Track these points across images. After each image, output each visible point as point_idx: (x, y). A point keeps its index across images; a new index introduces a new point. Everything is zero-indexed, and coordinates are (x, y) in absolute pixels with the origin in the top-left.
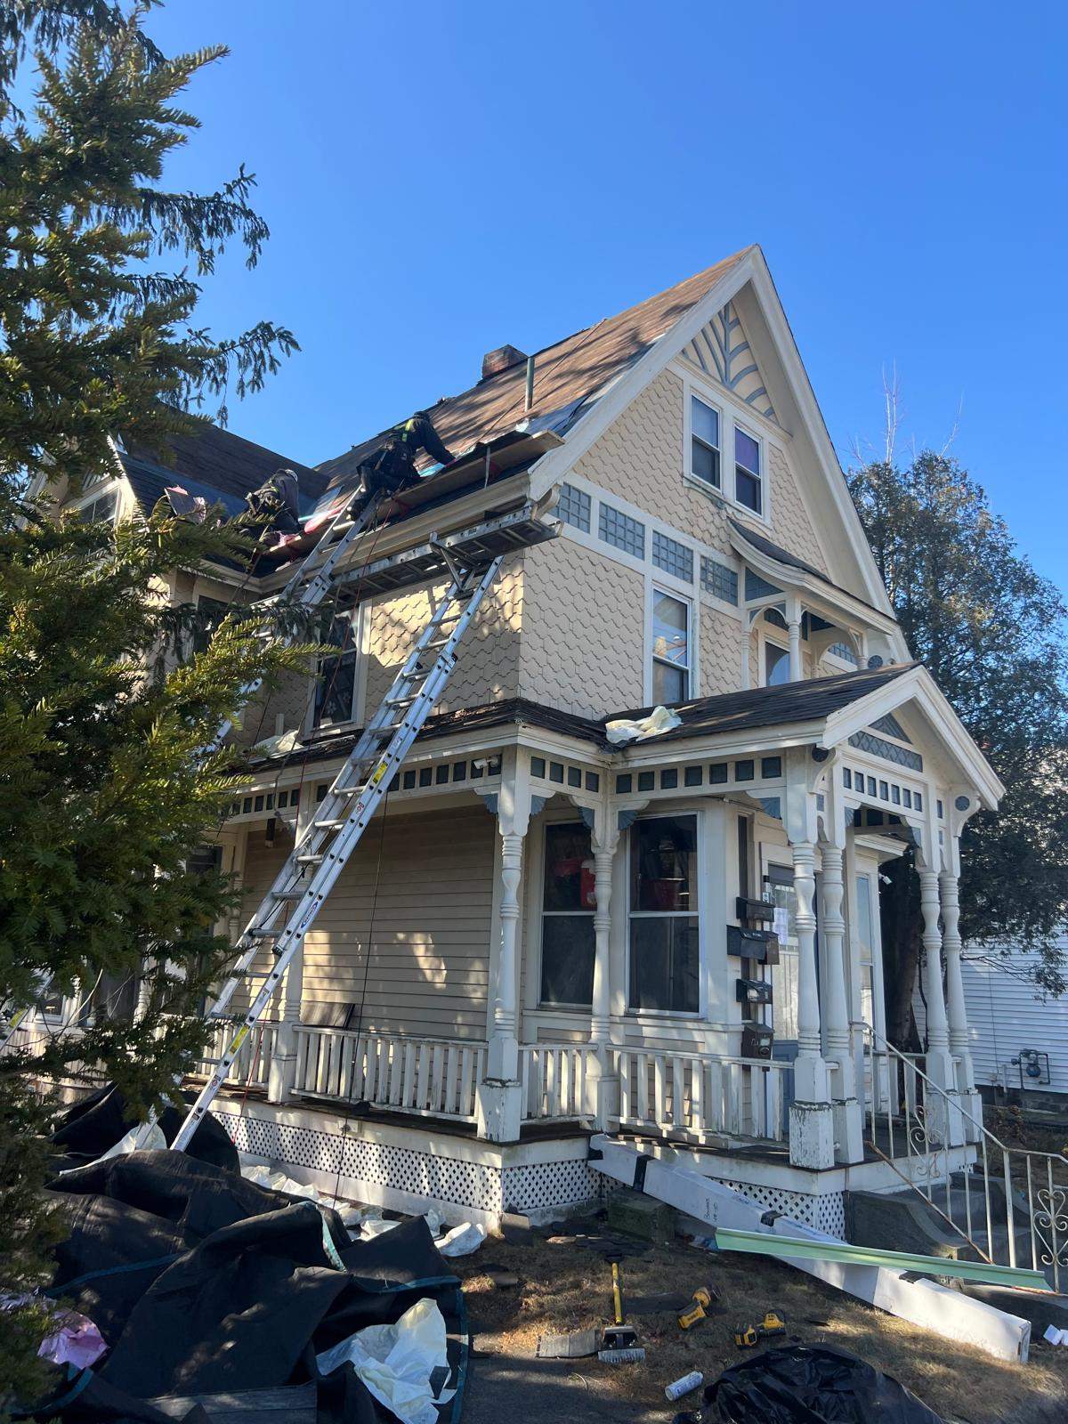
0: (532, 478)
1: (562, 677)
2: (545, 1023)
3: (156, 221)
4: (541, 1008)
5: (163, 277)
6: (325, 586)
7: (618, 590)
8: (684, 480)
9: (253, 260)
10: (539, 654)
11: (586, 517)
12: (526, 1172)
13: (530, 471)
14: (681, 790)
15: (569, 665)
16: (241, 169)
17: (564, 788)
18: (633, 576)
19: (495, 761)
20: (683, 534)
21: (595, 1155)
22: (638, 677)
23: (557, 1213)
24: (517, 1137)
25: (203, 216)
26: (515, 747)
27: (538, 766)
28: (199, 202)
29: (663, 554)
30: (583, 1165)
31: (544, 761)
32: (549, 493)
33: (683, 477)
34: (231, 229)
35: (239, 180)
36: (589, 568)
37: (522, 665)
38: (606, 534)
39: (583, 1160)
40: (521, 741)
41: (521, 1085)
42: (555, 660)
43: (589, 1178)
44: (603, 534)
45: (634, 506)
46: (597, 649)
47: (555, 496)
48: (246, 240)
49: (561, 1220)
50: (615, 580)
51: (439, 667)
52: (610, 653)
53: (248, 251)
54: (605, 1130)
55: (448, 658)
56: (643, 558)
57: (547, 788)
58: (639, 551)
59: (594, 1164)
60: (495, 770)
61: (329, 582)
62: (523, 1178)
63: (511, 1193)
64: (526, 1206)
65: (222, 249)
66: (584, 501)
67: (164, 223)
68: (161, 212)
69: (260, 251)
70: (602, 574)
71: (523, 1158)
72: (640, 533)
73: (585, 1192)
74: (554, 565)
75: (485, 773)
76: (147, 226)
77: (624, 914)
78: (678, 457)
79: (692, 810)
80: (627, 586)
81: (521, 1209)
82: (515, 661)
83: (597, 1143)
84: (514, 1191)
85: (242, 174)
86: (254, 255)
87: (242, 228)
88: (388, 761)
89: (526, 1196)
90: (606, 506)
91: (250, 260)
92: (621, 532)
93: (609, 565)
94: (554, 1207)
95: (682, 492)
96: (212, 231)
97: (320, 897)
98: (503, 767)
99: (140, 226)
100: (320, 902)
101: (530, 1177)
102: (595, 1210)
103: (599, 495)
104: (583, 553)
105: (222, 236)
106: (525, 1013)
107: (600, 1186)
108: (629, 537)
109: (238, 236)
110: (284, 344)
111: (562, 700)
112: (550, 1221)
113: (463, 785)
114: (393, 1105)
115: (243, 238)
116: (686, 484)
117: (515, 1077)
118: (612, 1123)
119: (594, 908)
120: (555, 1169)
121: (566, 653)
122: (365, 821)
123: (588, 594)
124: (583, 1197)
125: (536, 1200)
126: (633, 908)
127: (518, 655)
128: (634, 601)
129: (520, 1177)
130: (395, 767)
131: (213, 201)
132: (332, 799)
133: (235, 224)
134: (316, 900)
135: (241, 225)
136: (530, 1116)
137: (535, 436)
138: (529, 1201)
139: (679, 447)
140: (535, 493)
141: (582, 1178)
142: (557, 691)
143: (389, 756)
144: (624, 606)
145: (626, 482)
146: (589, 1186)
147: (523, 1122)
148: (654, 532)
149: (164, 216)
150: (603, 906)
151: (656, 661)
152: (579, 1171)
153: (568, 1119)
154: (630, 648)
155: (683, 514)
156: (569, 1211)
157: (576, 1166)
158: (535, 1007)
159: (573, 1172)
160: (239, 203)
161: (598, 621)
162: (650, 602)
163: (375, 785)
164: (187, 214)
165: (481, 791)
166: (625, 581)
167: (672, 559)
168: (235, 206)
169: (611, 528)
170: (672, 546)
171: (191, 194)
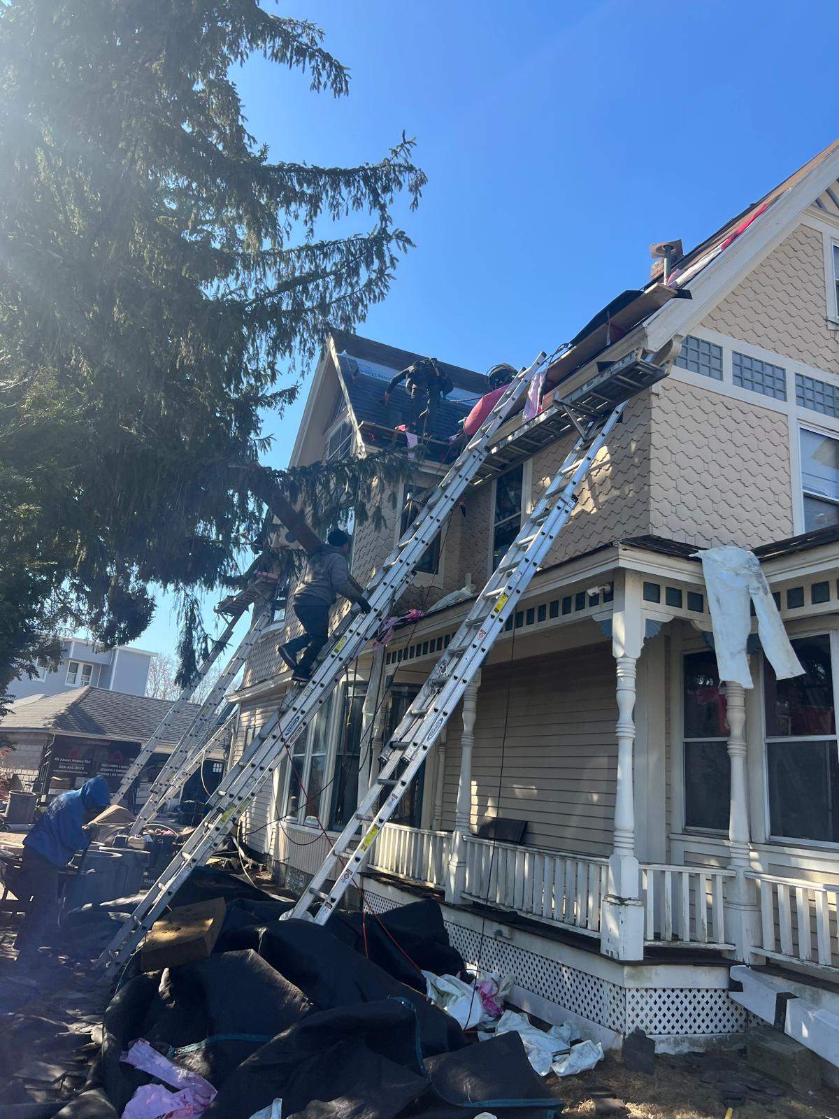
0: (648, 331)
1: (698, 514)
2: (694, 848)
3: (344, 191)
4: (686, 832)
5: (359, 237)
6: (481, 457)
7: (759, 432)
8: (829, 323)
9: (415, 204)
10: (673, 495)
11: (717, 366)
12: (655, 995)
13: (645, 324)
14: (809, 609)
15: (706, 503)
16: (403, 136)
17: (684, 612)
18: (775, 417)
19: (608, 588)
20: (830, 374)
21: (736, 986)
22: (787, 513)
23: (693, 1042)
24: (641, 957)
25: (378, 179)
26: (621, 572)
27: (652, 590)
28: (374, 169)
29: (809, 395)
30: (724, 995)
31: (658, 587)
32: (670, 344)
33: (827, 321)
34: (400, 184)
35: (402, 146)
36: (723, 413)
37: (653, 505)
38: (740, 379)
39: (724, 991)
40: (622, 564)
41: (645, 905)
42: (689, 499)
43: (732, 1010)
44: (738, 380)
45: (772, 353)
46: (738, 486)
47: (677, 347)
48: (411, 190)
49: (696, 1050)
50: (754, 421)
51: (559, 508)
52: (752, 491)
53: (412, 197)
54: (747, 962)
55: (568, 499)
56: (785, 400)
57: (663, 612)
58: (782, 394)
59: (734, 995)
60: (609, 597)
61: (485, 454)
62: (651, 1001)
63: (637, 1016)
64: (657, 1031)
65: (391, 200)
66: (715, 352)
67: (350, 192)
68: (348, 184)
69: (421, 195)
70: (740, 417)
71: (650, 979)
72: (781, 377)
73: (729, 1025)
74: (684, 411)
75: (601, 600)
76: (338, 197)
77: (760, 739)
78: (821, 303)
79: (825, 629)
80: (768, 425)
81: (651, 1033)
82: (646, 502)
83: (737, 974)
84: (642, 1015)
85: (404, 139)
86: (416, 199)
87: (406, 180)
88: (509, 593)
89: (656, 1020)
90: (740, 355)
91: (414, 203)
92: (758, 377)
93: (746, 408)
94: (689, 1036)
95: (827, 334)
96: (386, 189)
97: (445, 714)
98: (615, 592)
99: (333, 197)
100: (445, 718)
101: (660, 1001)
102: (740, 1046)
103: (730, 345)
104: (716, 399)
105: (392, 191)
106: (673, 836)
107: (746, 1021)
108: (768, 381)
109: (406, 187)
110: (401, 244)
111: (699, 536)
112: (686, 1051)
113: (583, 614)
114: (535, 914)
115: (408, 188)
116: (831, 327)
117: (635, 895)
118: (755, 955)
119: (728, 733)
120: (690, 995)
121: (702, 492)
122: (487, 646)
123: (724, 435)
124: (726, 1030)
125: (669, 1026)
126: (770, 733)
127: (649, 496)
128: (777, 440)
129: (649, 999)
130: (516, 598)
131: (384, 166)
132: (466, 630)
133: (401, 179)
134: (441, 716)
135: (408, 179)
136: (657, 937)
137: (646, 292)
138: (660, 1026)
139: (823, 295)
140: (654, 345)
141: (724, 1010)
142: (693, 529)
143: (510, 588)
144: (766, 446)
145: (760, 330)
146: (733, 1020)
147: (647, 944)
148: (797, 374)
149: (350, 186)
150: (737, 730)
151: (806, 496)
152: (720, 1002)
153: (703, 946)
154: (775, 485)
155: (829, 356)
156: (708, 1042)
157: (716, 995)
158: (680, 832)
159: (712, 1001)
160: (402, 162)
161: (736, 461)
162: (795, 439)
163: (496, 614)
164: (366, 179)
165: (597, 618)
166: (765, 423)
167: (819, 398)
168: (400, 166)
169: (747, 374)
170: (819, 388)
171: (367, 164)
